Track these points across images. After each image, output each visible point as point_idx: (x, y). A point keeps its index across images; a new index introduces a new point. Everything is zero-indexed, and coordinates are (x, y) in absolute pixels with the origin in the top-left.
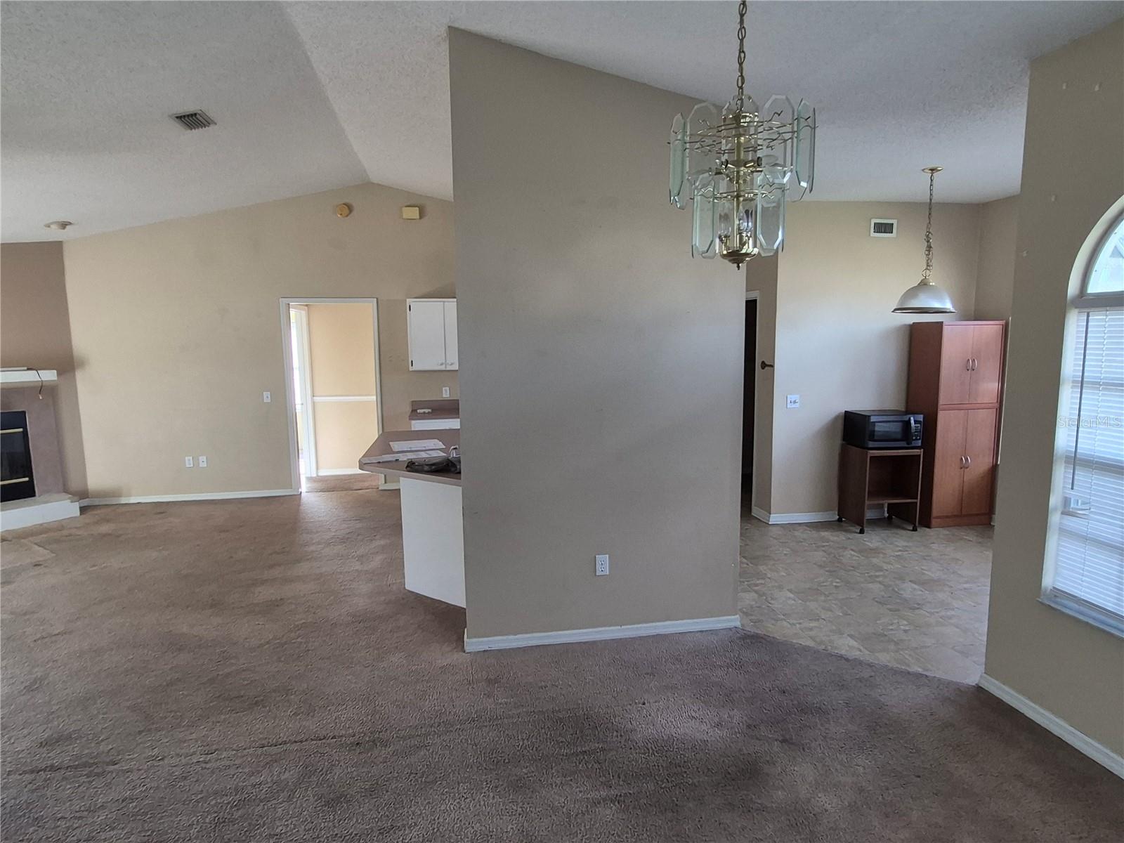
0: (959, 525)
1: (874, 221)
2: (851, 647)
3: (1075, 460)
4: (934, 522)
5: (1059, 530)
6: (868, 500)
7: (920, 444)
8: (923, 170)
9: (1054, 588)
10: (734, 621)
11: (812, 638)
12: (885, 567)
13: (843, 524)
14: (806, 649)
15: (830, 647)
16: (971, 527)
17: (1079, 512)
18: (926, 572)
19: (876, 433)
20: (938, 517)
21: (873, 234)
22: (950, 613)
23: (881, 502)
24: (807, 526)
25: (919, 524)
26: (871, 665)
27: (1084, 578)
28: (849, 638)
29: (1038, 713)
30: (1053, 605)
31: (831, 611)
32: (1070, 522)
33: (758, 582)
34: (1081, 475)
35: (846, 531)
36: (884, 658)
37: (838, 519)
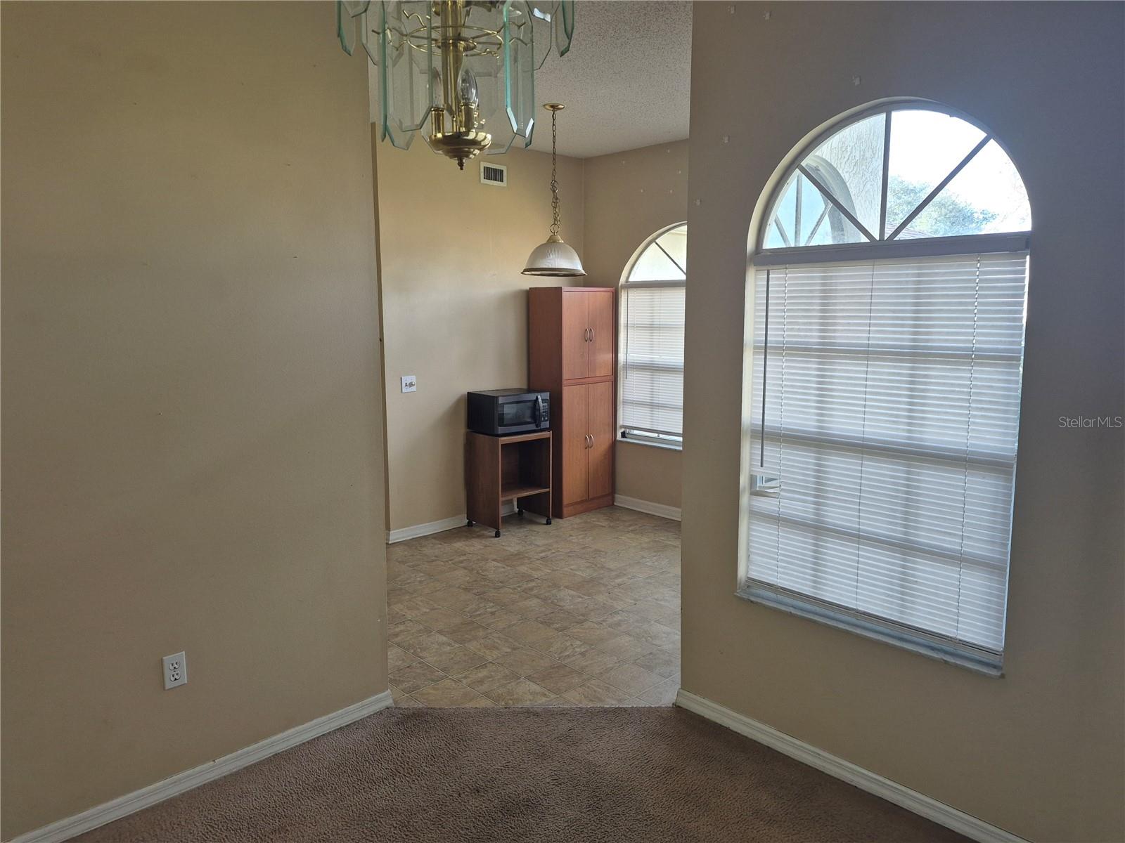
0: (587, 510)
1: (483, 165)
2: (534, 694)
3: (764, 435)
4: (565, 511)
5: (750, 513)
6: (502, 497)
7: (548, 426)
8: (544, 106)
9: (749, 578)
10: (383, 699)
11: (487, 695)
12: (536, 574)
13: (474, 528)
14: (485, 713)
15: (511, 702)
16: (598, 510)
17: (769, 491)
18: (577, 573)
19: (505, 417)
20: (569, 505)
21: (484, 181)
22: (617, 618)
23: (510, 498)
24: (435, 538)
25: (552, 515)
26: (563, 713)
27: (780, 563)
28: (528, 683)
29: (744, 724)
30: (752, 599)
31: (497, 648)
32: (763, 504)
33: (397, 630)
34: (771, 452)
35: (479, 537)
36: (574, 699)
37: (468, 522)
